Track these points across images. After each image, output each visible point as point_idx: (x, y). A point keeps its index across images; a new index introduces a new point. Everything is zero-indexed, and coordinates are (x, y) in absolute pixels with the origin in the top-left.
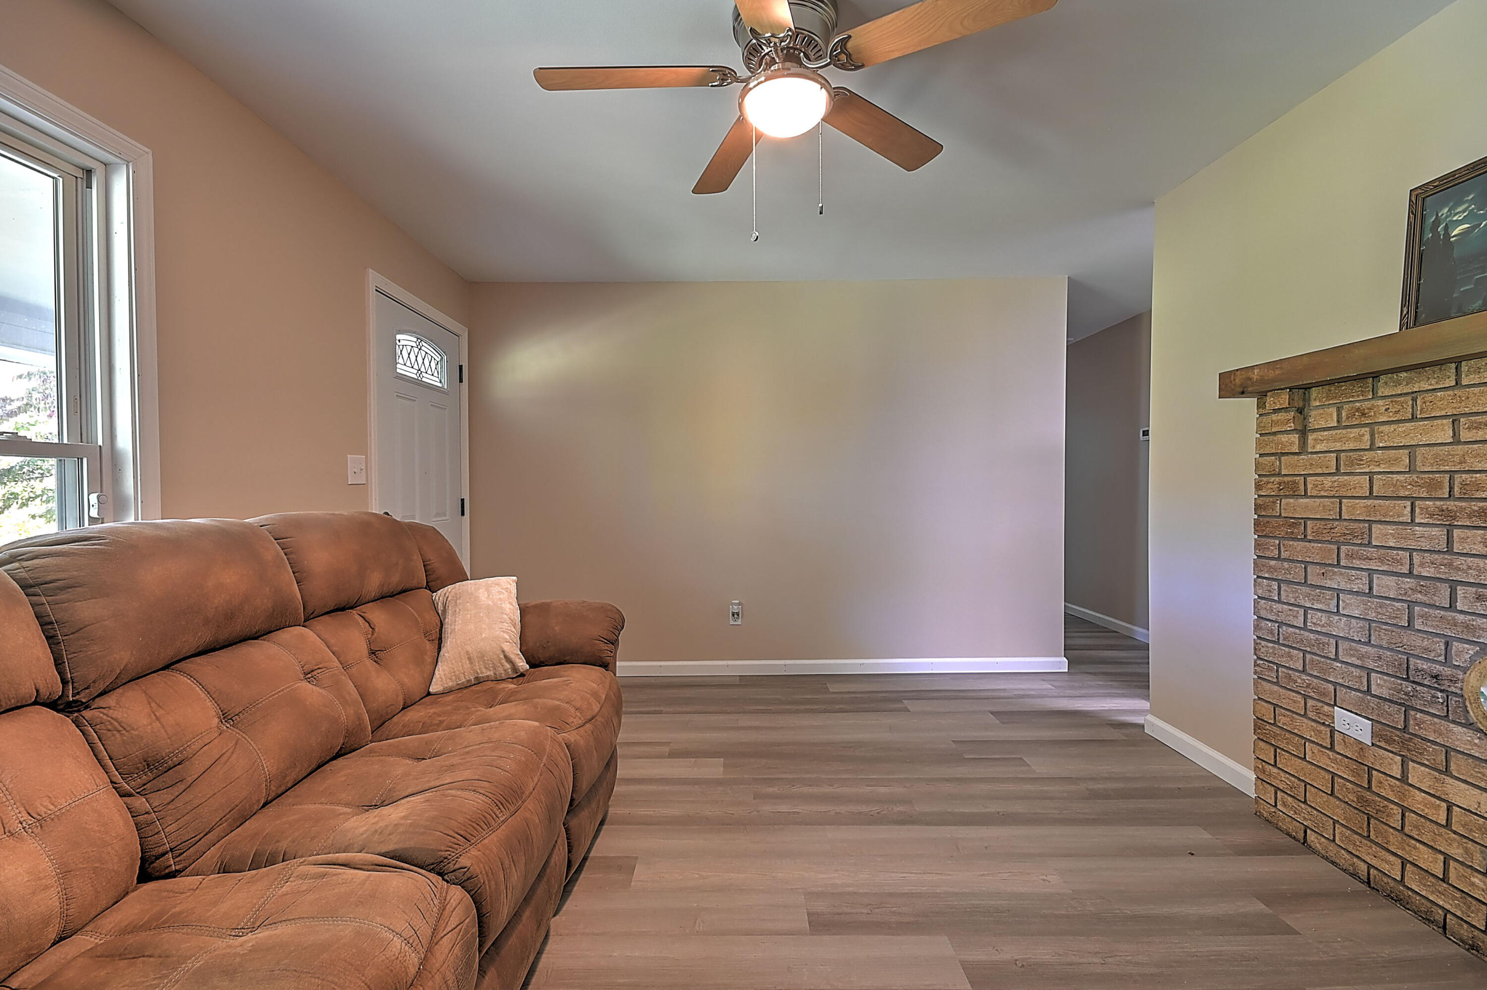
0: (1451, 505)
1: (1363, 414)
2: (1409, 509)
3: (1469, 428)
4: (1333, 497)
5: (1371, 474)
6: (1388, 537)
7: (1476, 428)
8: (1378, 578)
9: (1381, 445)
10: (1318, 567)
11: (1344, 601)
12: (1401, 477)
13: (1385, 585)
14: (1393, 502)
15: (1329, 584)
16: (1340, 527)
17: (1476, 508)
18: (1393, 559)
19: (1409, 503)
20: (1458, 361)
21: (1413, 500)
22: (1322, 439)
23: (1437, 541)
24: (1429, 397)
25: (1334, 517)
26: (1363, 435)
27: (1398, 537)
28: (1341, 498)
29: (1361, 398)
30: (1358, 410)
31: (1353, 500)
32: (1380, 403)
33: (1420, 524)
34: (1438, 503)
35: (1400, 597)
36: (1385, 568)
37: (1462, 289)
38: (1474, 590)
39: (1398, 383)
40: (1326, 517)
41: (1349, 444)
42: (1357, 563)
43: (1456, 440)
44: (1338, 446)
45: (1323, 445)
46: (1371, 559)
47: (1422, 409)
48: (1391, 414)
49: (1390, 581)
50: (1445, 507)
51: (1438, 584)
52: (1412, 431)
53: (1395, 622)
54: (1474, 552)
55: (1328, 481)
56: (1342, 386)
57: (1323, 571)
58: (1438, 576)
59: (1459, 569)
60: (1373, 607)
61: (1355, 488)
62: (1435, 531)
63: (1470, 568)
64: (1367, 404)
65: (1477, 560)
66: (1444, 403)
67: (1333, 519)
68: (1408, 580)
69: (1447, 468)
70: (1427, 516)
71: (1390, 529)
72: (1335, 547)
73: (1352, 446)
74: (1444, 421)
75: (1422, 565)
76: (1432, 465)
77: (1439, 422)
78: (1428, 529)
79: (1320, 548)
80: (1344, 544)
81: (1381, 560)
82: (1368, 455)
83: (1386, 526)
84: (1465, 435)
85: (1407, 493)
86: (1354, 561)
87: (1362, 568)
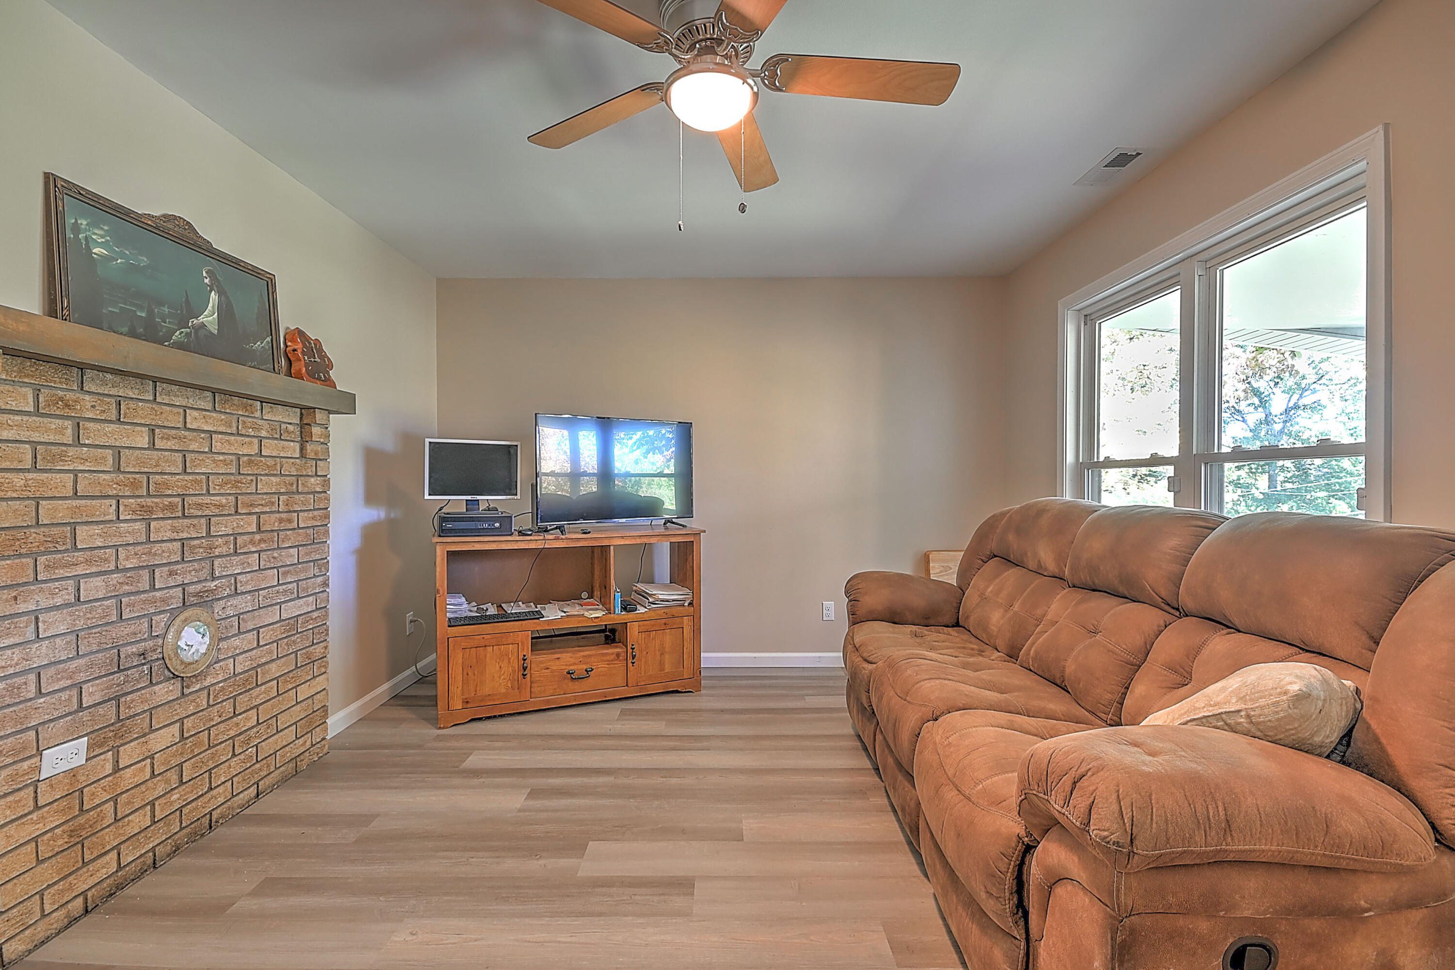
0: (149, 501)
1: (67, 406)
2: (114, 507)
3: (162, 438)
4: (28, 498)
5: (75, 473)
6: (95, 537)
7: (166, 439)
8: (86, 582)
9: (87, 442)
10: (6, 591)
11: (44, 622)
12: (107, 477)
13: (93, 588)
14: (100, 501)
15: (22, 607)
16: (35, 536)
17: (167, 503)
18: (101, 558)
19: (114, 502)
20: (155, 380)
21: (118, 498)
22: (11, 424)
23: (139, 534)
24: (132, 405)
25: (30, 524)
26: (66, 428)
27: (104, 535)
28: (37, 500)
29: (65, 386)
30: (61, 399)
31: (55, 502)
32: (87, 397)
33: (126, 521)
34: (139, 500)
35: (110, 595)
36: (94, 570)
37: (110, 309)
38: (167, 568)
39: (105, 383)
40: (18, 525)
41: (48, 436)
42: (61, 573)
43: (152, 446)
44: (36, 437)
45: (12, 431)
46: (77, 564)
47: (125, 414)
48: (98, 412)
49: (98, 581)
50: (144, 504)
51: (141, 572)
52: (117, 433)
53: (104, 621)
54: (165, 538)
55: (18, 480)
56: (41, 365)
57: (14, 594)
58: (141, 564)
59: (155, 554)
60: (82, 614)
61: (56, 488)
62: (138, 526)
63: (163, 551)
64: (69, 396)
65: (169, 544)
66: (144, 413)
67: (28, 526)
68: (115, 575)
69: (146, 470)
70: (131, 512)
71: (97, 529)
72: (30, 561)
73: (52, 438)
74: (143, 429)
75: (127, 558)
76: (134, 466)
77: (139, 428)
78: (132, 524)
79: (11, 567)
80: (43, 554)
81: (88, 562)
82: (71, 452)
83: (91, 527)
84: (159, 444)
85: (115, 492)
86: (57, 571)
87: (67, 577)
